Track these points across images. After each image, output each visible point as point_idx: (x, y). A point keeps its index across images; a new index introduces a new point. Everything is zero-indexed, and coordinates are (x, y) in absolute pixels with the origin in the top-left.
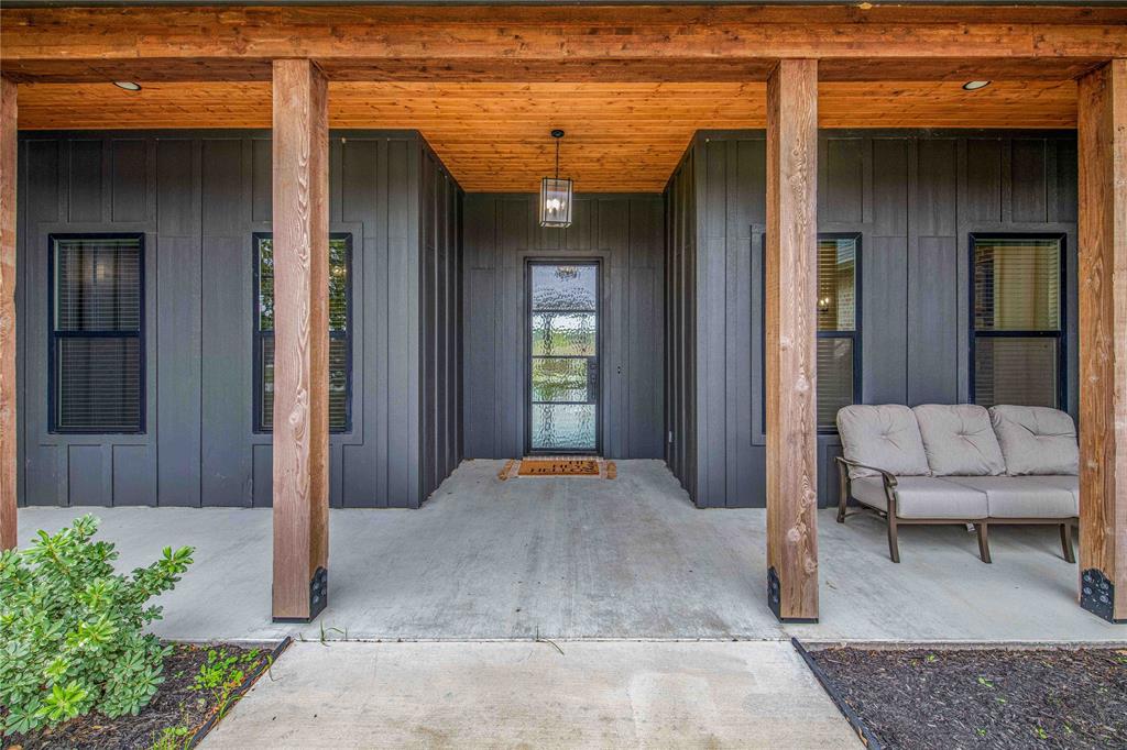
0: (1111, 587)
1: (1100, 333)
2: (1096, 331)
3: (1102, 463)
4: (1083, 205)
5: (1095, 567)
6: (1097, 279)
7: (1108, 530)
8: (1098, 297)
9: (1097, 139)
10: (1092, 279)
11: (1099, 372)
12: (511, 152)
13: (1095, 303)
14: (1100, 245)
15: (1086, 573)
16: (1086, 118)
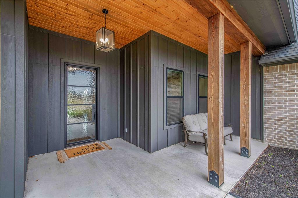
0: (248, 150)
1: (245, 98)
2: (244, 97)
3: (246, 125)
4: (242, 71)
5: (244, 146)
6: (245, 86)
7: (247, 139)
8: (245, 90)
9: (245, 57)
10: (244, 86)
11: (245, 106)
12: (74, 12)
13: (244, 91)
14: (245, 79)
15: (242, 148)
16: (243, 52)
